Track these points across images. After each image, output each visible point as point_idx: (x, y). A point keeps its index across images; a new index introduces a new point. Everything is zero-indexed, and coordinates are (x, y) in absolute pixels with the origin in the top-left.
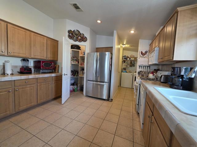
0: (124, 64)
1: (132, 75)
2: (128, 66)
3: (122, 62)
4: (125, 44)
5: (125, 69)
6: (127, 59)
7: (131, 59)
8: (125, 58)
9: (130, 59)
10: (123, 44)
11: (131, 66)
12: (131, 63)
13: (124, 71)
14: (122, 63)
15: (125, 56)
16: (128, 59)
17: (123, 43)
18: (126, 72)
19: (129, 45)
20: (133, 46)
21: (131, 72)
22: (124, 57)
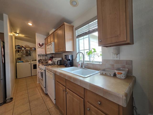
0: (19, 54)
1: (30, 64)
2: (24, 56)
3: (16, 51)
4: (18, 32)
5: (19, 59)
6: (21, 49)
7: (27, 49)
8: (19, 48)
9: (25, 48)
10: (16, 33)
11: (27, 56)
12: (27, 52)
13: (19, 61)
14: (16, 53)
15: (18, 45)
16: (23, 49)
17: (16, 31)
18: (23, 62)
19: (23, 35)
20: (29, 37)
21: (28, 61)
22: (17, 47)
